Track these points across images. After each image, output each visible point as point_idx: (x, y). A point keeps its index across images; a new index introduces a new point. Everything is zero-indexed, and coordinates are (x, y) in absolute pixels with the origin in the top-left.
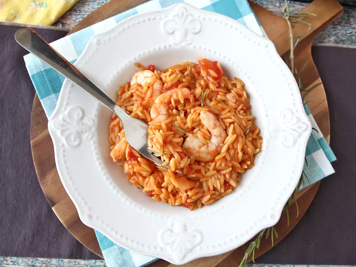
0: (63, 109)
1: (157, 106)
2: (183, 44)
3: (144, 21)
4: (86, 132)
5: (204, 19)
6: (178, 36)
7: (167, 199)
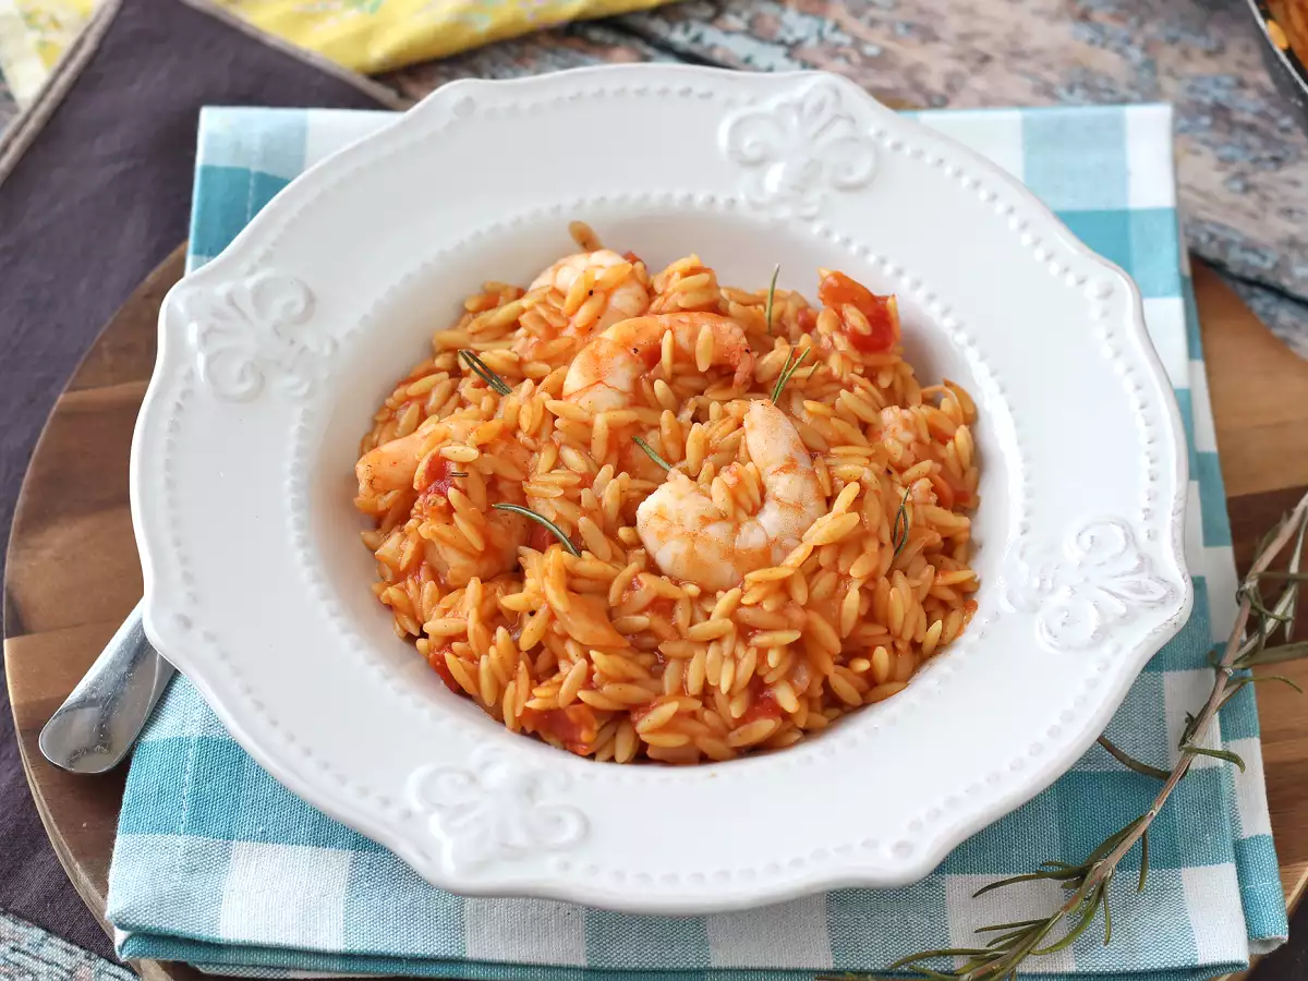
0: (245, 266)
1: (603, 351)
2: (785, 212)
3: (664, 92)
4: (290, 371)
5: (897, 147)
6: (775, 178)
7: (503, 679)
